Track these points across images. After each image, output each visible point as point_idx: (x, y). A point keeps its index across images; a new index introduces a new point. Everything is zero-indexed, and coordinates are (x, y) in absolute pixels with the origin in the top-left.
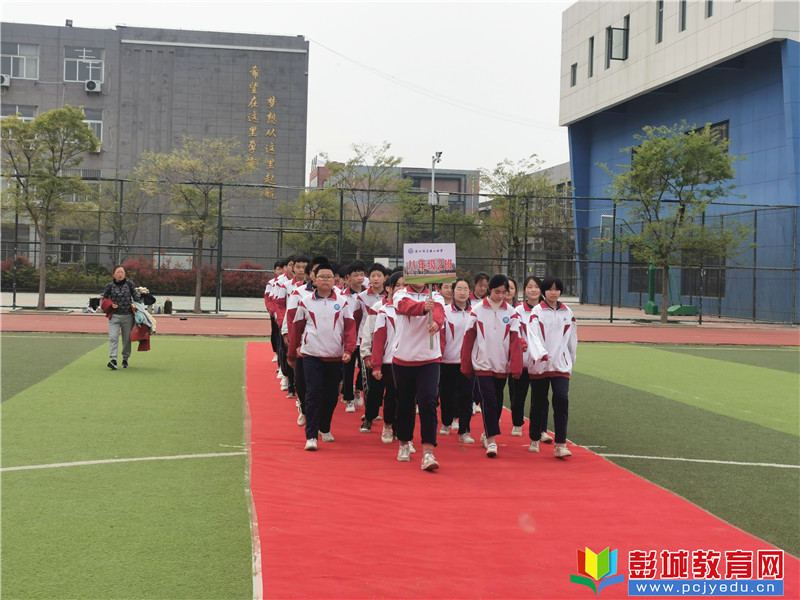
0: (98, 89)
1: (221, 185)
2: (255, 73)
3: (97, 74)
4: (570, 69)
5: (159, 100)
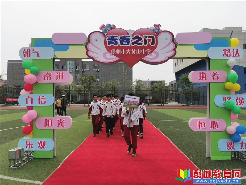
0: (98, 71)
1: (115, 86)
2: (123, 67)
3: (98, 68)
4: (175, 64)
5: (108, 72)
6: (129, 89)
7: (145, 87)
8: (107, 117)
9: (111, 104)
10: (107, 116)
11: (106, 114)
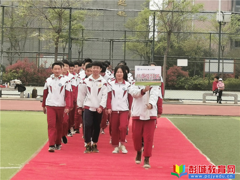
6: (135, 24)
7: (209, 17)
8: (90, 109)
9: (99, 83)
10: (89, 107)
11: (87, 104)
